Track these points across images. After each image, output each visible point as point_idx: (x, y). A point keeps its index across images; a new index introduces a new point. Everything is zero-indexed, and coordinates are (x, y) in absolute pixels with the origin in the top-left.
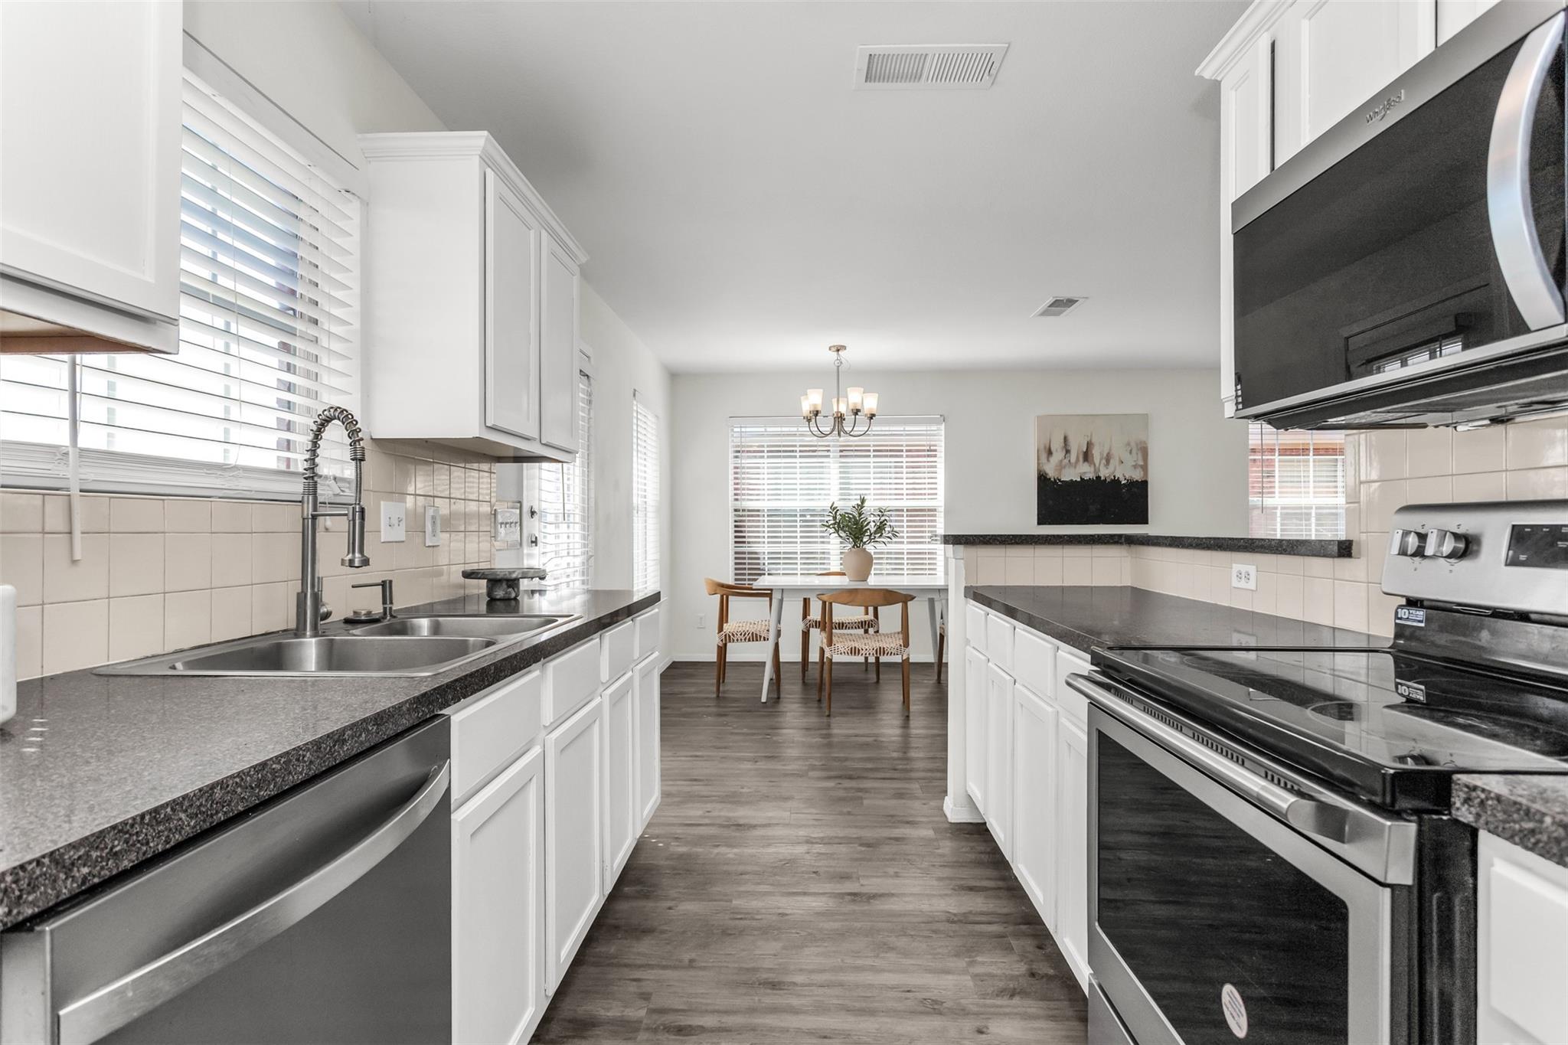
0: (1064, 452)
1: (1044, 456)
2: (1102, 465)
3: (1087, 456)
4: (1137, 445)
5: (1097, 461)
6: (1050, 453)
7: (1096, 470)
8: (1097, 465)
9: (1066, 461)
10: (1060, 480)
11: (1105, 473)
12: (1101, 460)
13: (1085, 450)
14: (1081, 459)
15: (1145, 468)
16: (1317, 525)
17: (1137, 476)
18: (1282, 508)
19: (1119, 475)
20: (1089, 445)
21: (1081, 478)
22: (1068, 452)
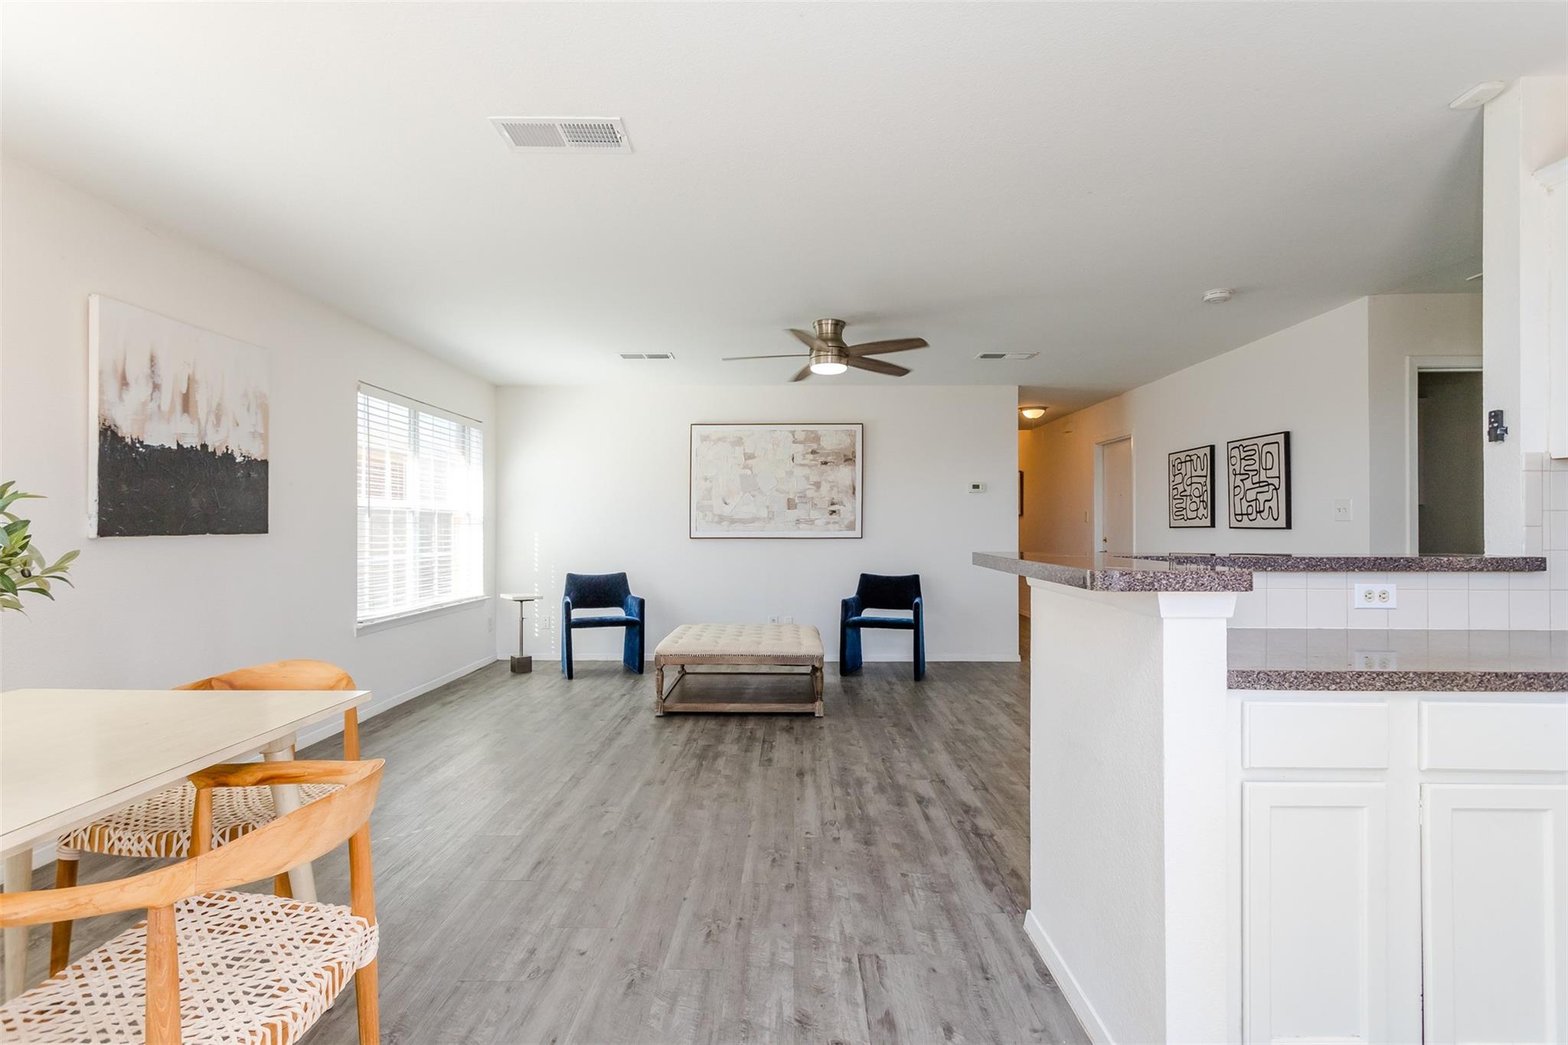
0: (151, 385)
1: (113, 386)
2: (210, 424)
3: (187, 403)
4: (256, 398)
5: (202, 414)
6: (124, 383)
7: (202, 433)
8: (203, 422)
9: (152, 406)
10: (141, 443)
11: (216, 442)
12: (208, 413)
13: (184, 392)
14: (179, 407)
15: (265, 438)
17: (257, 454)
19: (233, 447)
20: (192, 382)
21: (178, 444)
22: (156, 387)
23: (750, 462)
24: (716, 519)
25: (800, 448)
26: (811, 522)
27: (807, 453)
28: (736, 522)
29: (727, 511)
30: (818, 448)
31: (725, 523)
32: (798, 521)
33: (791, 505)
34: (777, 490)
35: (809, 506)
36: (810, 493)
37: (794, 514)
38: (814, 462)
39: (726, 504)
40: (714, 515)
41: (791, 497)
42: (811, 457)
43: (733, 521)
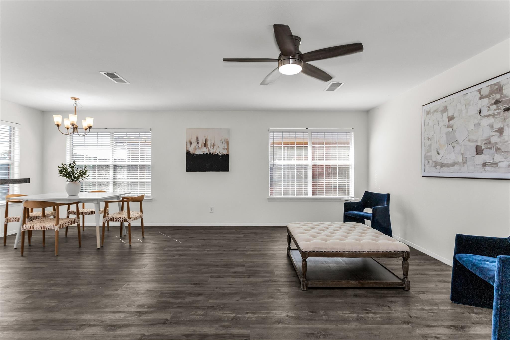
0: (197, 143)
1: (189, 145)
2: (211, 148)
3: (205, 145)
4: (225, 140)
5: (209, 147)
6: (191, 143)
7: (209, 150)
8: (209, 148)
9: (197, 146)
10: (195, 154)
11: (212, 151)
12: (211, 146)
13: (204, 142)
14: (203, 146)
15: (228, 149)
16: (297, 172)
17: (225, 152)
18: (284, 165)
19: (218, 152)
20: (206, 140)
21: (203, 153)
22: (198, 143)
23: (451, 122)
24: (434, 164)
25: (486, 101)
26: (495, 164)
27: (491, 105)
28: (444, 166)
29: (438, 158)
30: (501, 98)
31: (438, 167)
32: (484, 164)
33: (479, 151)
34: (469, 140)
35: (493, 151)
36: (494, 140)
37: (481, 159)
38: (497, 111)
39: (438, 154)
40: (433, 162)
41: (479, 144)
42: (495, 107)
43: (442, 165)
